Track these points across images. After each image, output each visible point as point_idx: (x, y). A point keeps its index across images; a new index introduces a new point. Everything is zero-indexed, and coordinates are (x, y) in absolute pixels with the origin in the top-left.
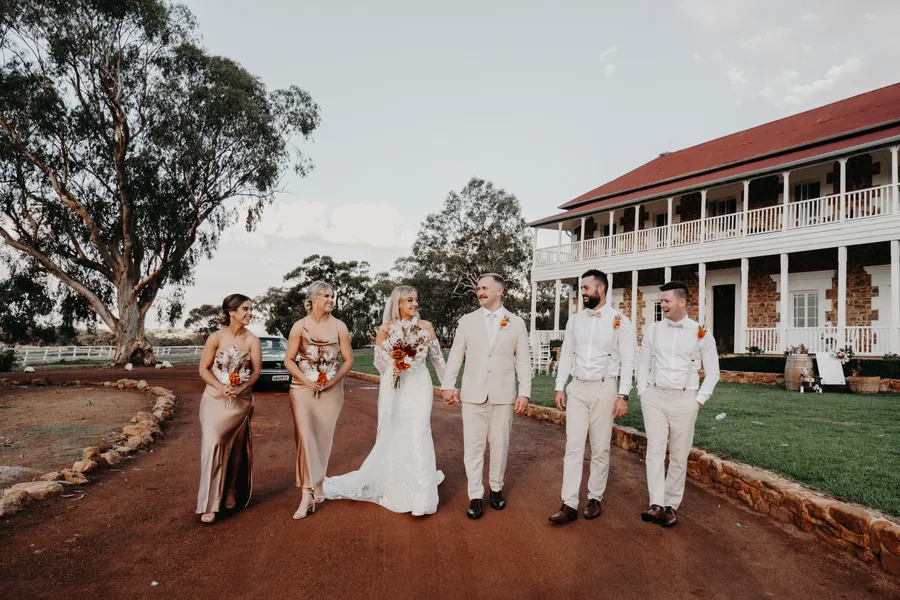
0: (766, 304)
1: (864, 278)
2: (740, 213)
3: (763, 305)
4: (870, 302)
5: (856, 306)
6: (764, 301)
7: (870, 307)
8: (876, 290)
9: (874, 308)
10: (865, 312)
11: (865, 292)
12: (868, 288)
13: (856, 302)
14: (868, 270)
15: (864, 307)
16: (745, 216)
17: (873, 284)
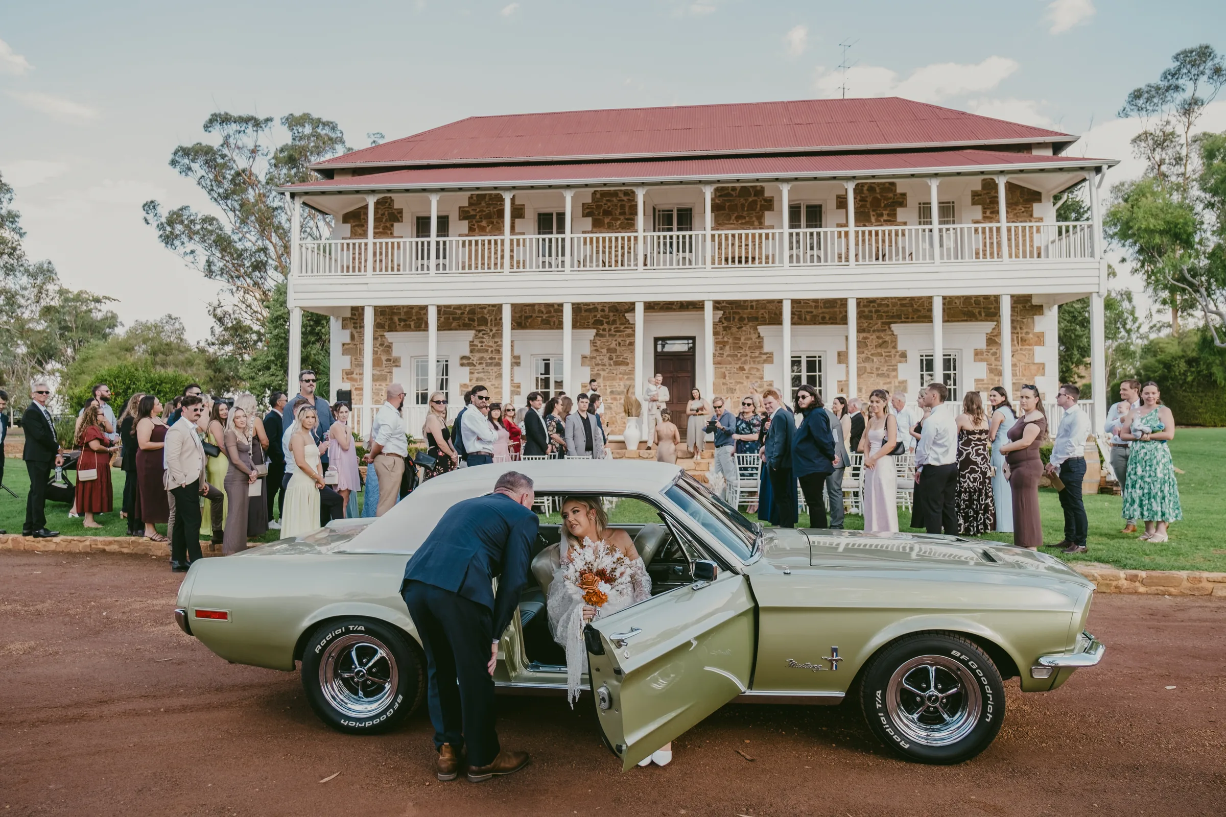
0: (747, 367)
1: (887, 338)
2: (700, 233)
3: (742, 369)
4: (895, 370)
5: (878, 375)
6: (745, 362)
7: (896, 377)
8: (904, 355)
9: (901, 378)
10: (890, 383)
11: (889, 356)
12: (893, 351)
13: (878, 369)
14: (895, 328)
15: (888, 376)
16: (709, 238)
17: (901, 347)
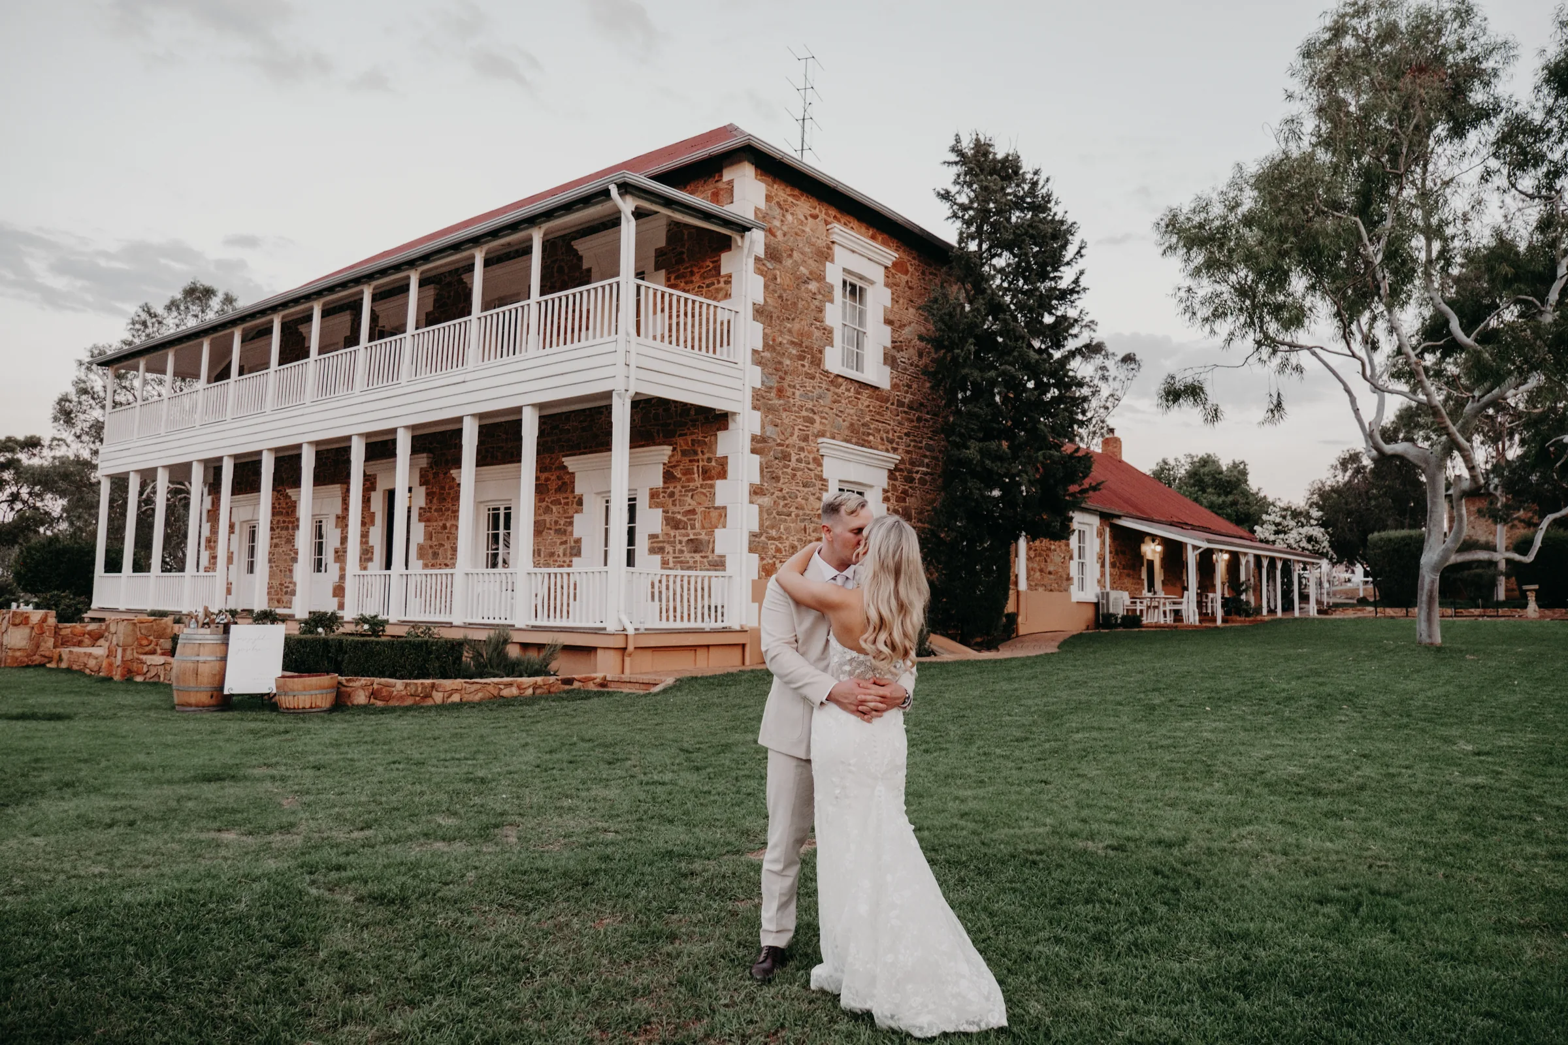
1: (564, 478)
4: (572, 524)
7: (572, 533)
8: (580, 502)
9: (576, 535)
10: (566, 543)
11: (567, 504)
12: (571, 497)
13: (556, 523)
14: (571, 463)
15: (564, 532)
17: (577, 491)
